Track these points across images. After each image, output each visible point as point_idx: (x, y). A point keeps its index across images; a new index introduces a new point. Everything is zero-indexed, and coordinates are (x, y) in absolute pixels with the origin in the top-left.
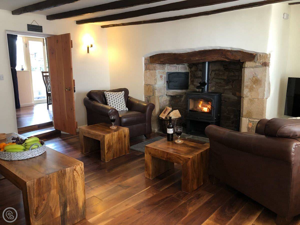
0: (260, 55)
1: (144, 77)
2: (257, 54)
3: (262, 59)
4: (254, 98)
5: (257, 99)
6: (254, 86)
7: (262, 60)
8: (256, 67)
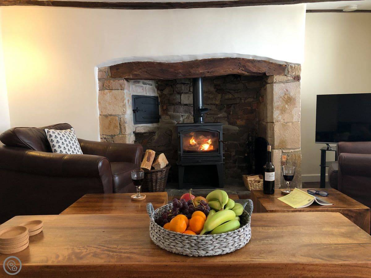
0: (291, 67)
1: (99, 102)
2: (287, 66)
3: (294, 71)
4: (287, 123)
5: (290, 124)
6: (287, 106)
7: (295, 73)
8: (287, 82)
